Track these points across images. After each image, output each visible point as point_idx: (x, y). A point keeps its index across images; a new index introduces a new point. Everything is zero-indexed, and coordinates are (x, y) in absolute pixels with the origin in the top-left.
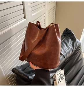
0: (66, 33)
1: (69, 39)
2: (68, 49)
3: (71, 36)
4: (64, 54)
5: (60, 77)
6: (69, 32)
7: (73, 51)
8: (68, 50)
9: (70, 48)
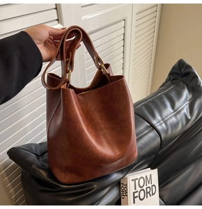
0: (177, 74)
1: (184, 88)
2: (175, 116)
3: (191, 81)
4: (159, 128)
5: (140, 187)
6: (187, 71)
7: (188, 120)
8: (174, 119)
9: (182, 112)
